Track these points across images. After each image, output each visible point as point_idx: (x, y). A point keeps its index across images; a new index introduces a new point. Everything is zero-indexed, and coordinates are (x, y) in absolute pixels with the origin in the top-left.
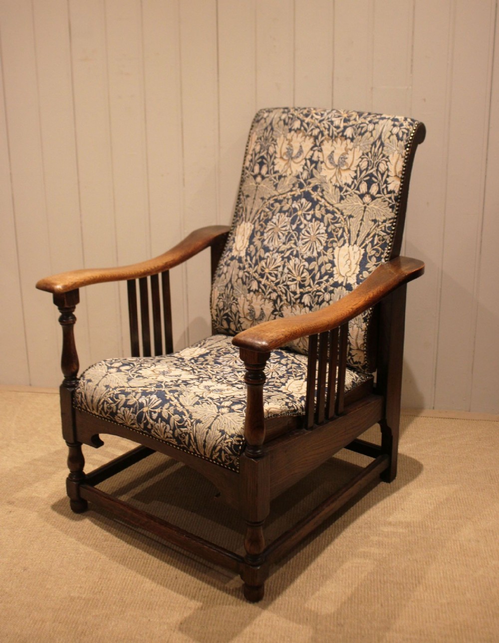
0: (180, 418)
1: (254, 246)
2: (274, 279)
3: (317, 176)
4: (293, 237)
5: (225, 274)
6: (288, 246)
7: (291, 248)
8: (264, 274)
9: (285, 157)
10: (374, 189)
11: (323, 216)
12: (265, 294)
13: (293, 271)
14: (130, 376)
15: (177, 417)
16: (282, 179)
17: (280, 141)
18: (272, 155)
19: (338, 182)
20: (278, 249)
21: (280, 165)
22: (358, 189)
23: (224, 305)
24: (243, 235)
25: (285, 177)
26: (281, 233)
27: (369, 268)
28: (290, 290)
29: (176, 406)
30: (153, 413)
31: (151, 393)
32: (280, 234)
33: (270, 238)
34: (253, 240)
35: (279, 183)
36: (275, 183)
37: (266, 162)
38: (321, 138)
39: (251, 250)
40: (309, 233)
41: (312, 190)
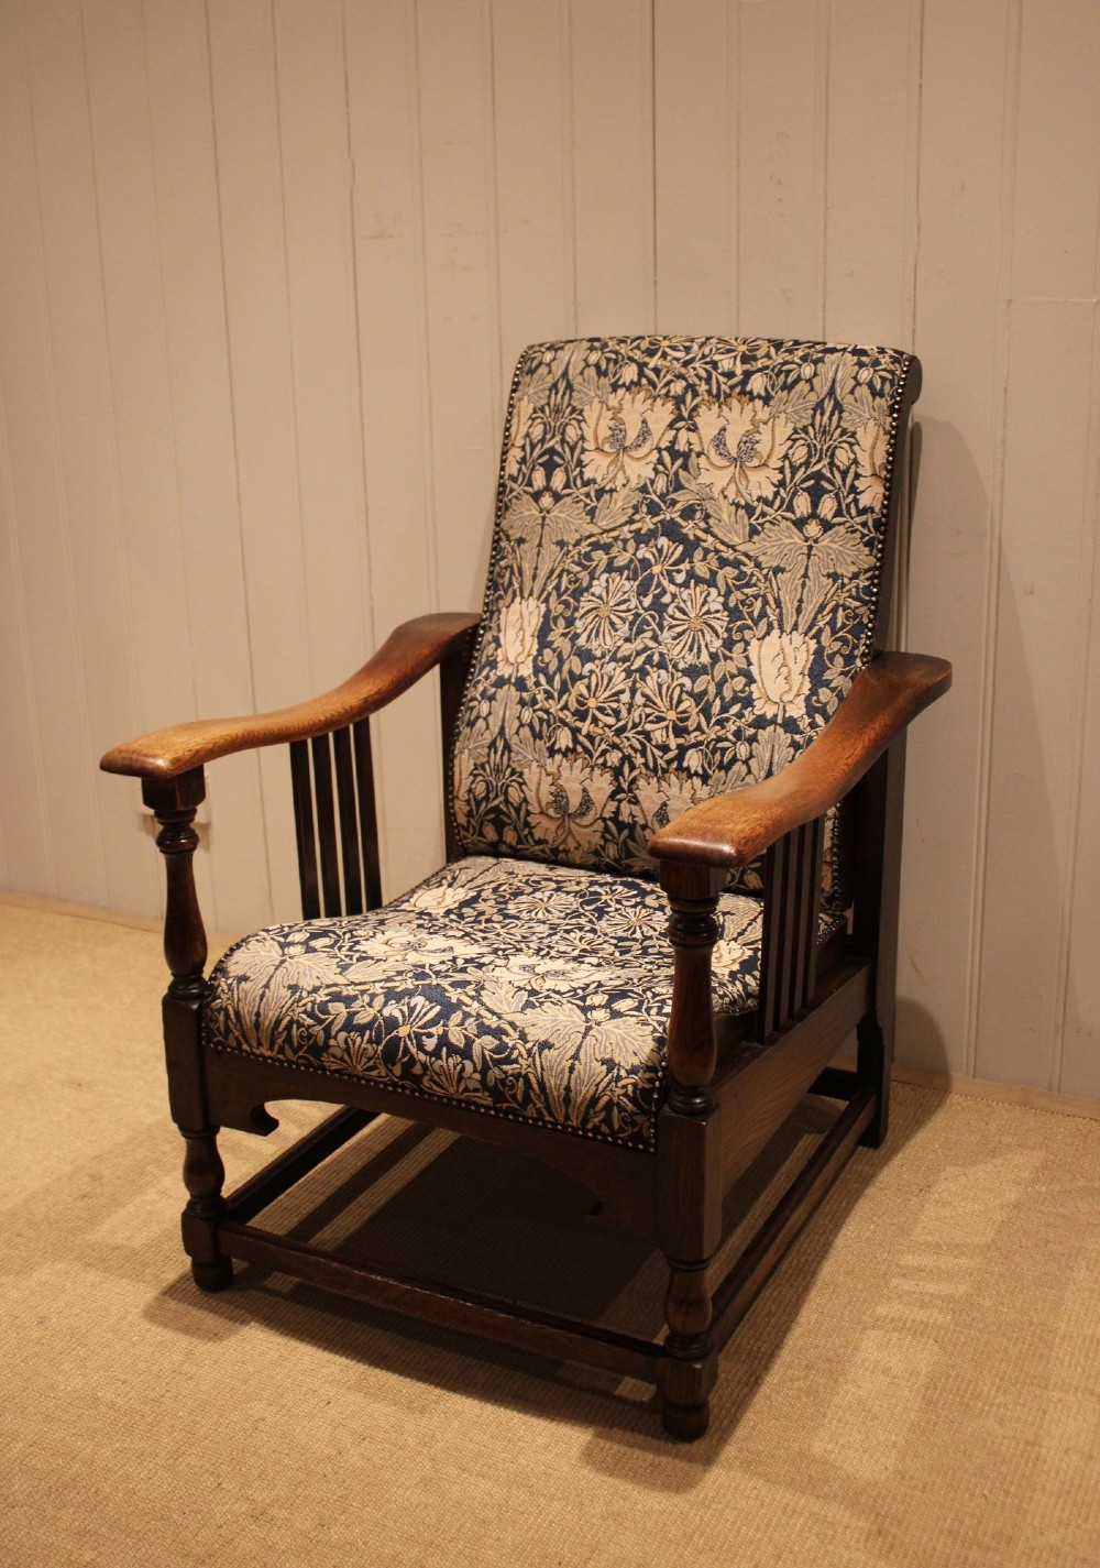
0: (497, 1042)
1: (554, 651)
2: (611, 720)
3: (693, 486)
4: (648, 624)
5: (485, 719)
6: (638, 645)
7: (646, 648)
8: (587, 711)
9: (607, 448)
10: (827, 507)
11: (714, 574)
12: (591, 757)
13: (658, 701)
14: (342, 960)
15: (489, 1042)
16: (606, 497)
17: (591, 413)
18: (576, 445)
19: (742, 496)
20: (616, 653)
21: (597, 467)
22: (790, 508)
23: (487, 788)
24: (521, 629)
25: (612, 491)
26: (618, 617)
27: (831, 681)
28: (654, 743)
29: (479, 1016)
30: (424, 1038)
31: (410, 993)
32: (616, 620)
33: (592, 630)
34: (550, 639)
35: (599, 505)
36: (588, 508)
37: (560, 461)
38: (692, 400)
39: (546, 660)
40: (685, 613)
41: (681, 516)
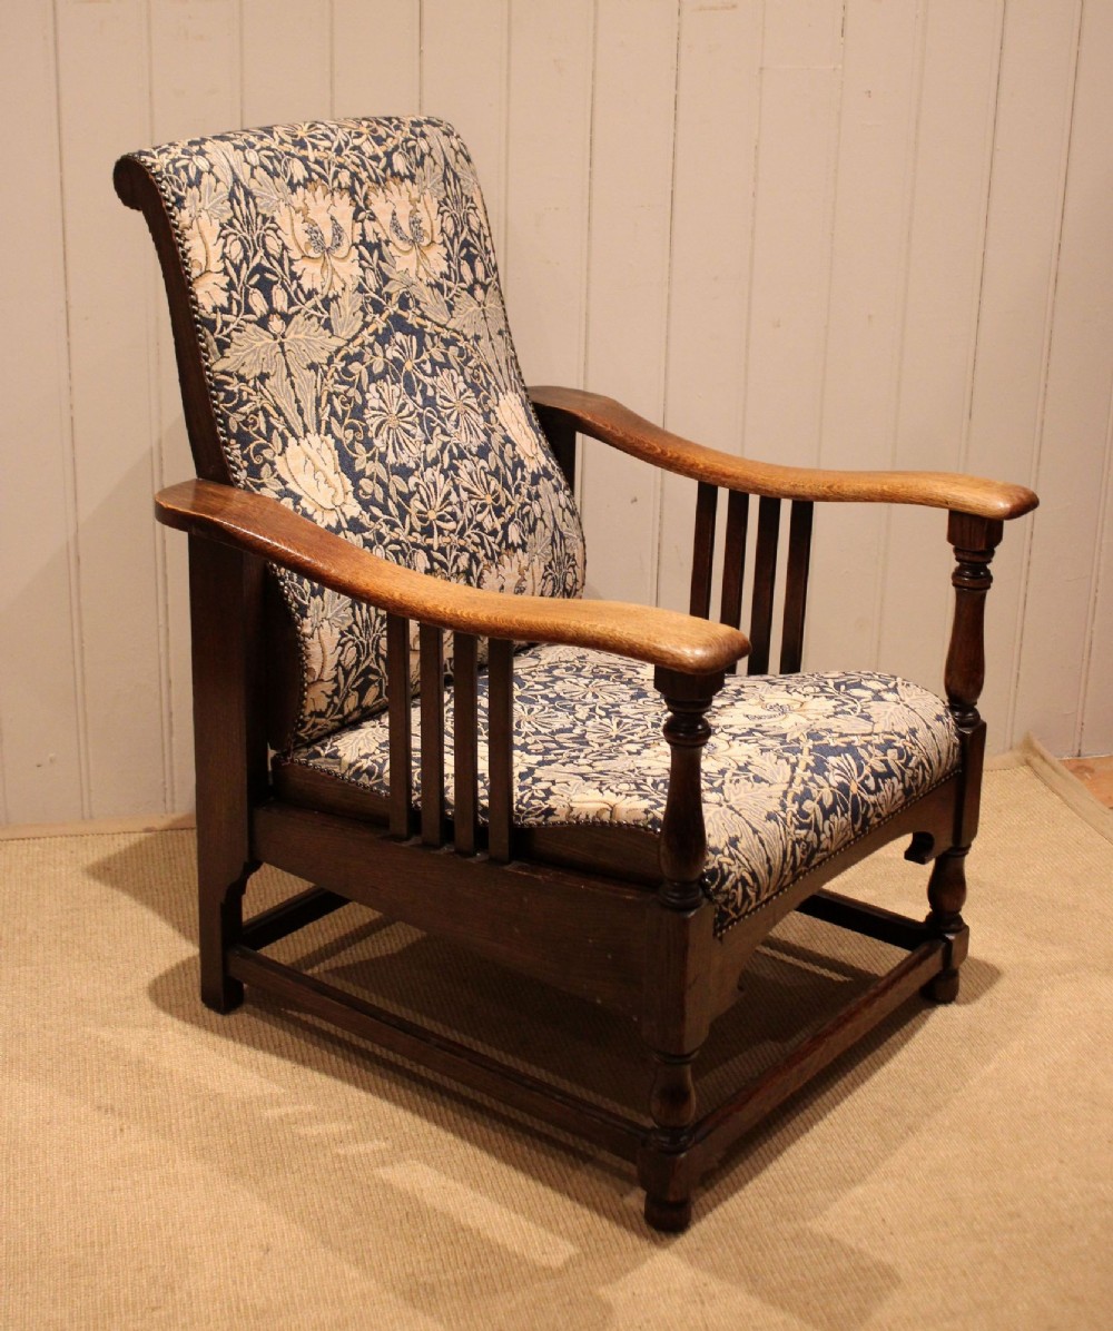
1: (371, 478)
2: (454, 525)
3: (394, 275)
4: (434, 422)
6: (437, 444)
8: (431, 525)
9: (311, 253)
11: (445, 355)
12: (447, 569)
13: (475, 489)
16: (333, 305)
17: (282, 218)
18: (282, 255)
19: (431, 276)
20: (425, 460)
21: (311, 276)
22: (460, 279)
25: (336, 298)
26: (407, 422)
28: (487, 531)
32: (408, 427)
33: (393, 444)
34: (357, 469)
35: (332, 316)
36: (323, 321)
37: (275, 279)
38: (361, 187)
39: (370, 491)
40: (450, 401)
41: (401, 308)
